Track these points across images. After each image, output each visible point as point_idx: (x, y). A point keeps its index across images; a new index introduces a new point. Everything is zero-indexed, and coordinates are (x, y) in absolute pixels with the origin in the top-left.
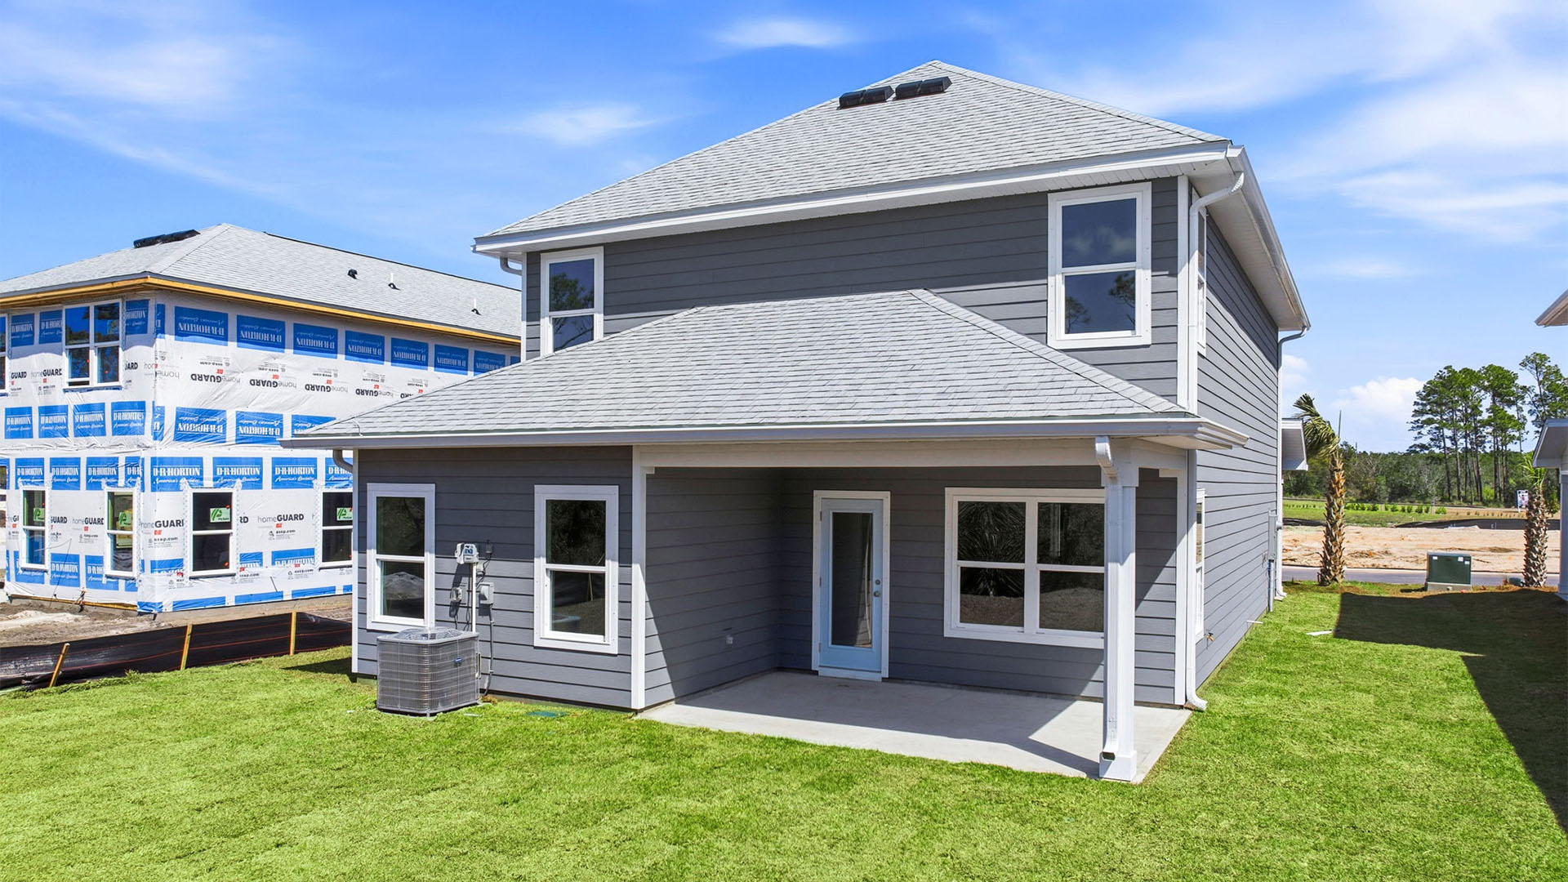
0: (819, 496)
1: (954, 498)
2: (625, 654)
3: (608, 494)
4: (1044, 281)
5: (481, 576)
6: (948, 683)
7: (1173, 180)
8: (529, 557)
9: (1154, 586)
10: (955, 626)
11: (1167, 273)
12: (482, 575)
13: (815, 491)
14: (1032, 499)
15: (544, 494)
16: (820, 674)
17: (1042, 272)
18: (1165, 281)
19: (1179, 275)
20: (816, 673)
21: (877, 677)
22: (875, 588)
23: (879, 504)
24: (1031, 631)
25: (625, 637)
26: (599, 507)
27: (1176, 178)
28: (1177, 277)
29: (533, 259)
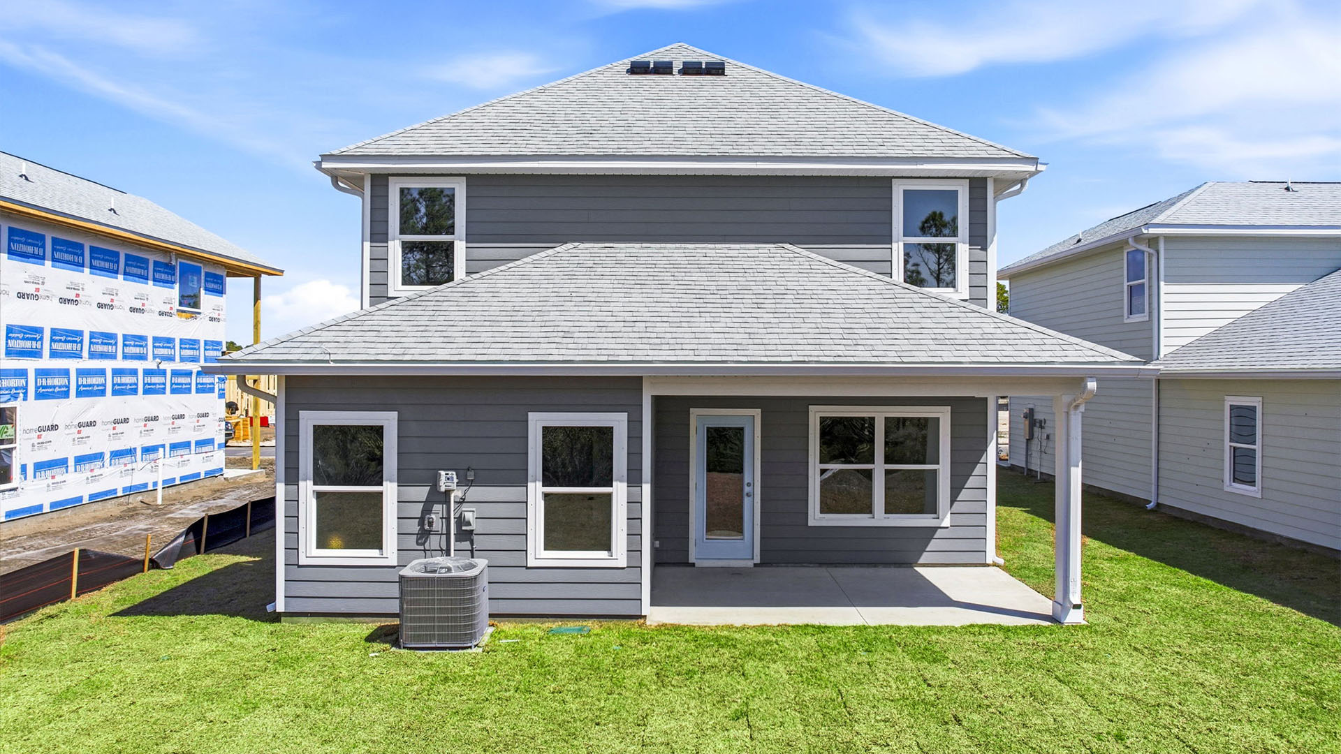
0: (695, 412)
1: (816, 415)
2: (635, 566)
3: (618, 422)
4: (889, 246)
5: (459, 502)
6: (811, 563)
7: (985, 179)
8: (523, 481)
9: (971, 477)
10: (817, 517)
11: (980, 247)
12: (462, 501)
13: (691, 409)
14: (880, 415)
15: (537, 422)
16: (696, 565)
17: (887, 239)
18: (979, 254)
19: (988, 250)
20: (693, 565)
21: (750, 564)
22: (747, 489)
23: (751, 422)
24: (880, 518)
25: (634, 551)
26: (606, 434)
27: (986, 178)
28: (987, 251)
29: (380, 181)
